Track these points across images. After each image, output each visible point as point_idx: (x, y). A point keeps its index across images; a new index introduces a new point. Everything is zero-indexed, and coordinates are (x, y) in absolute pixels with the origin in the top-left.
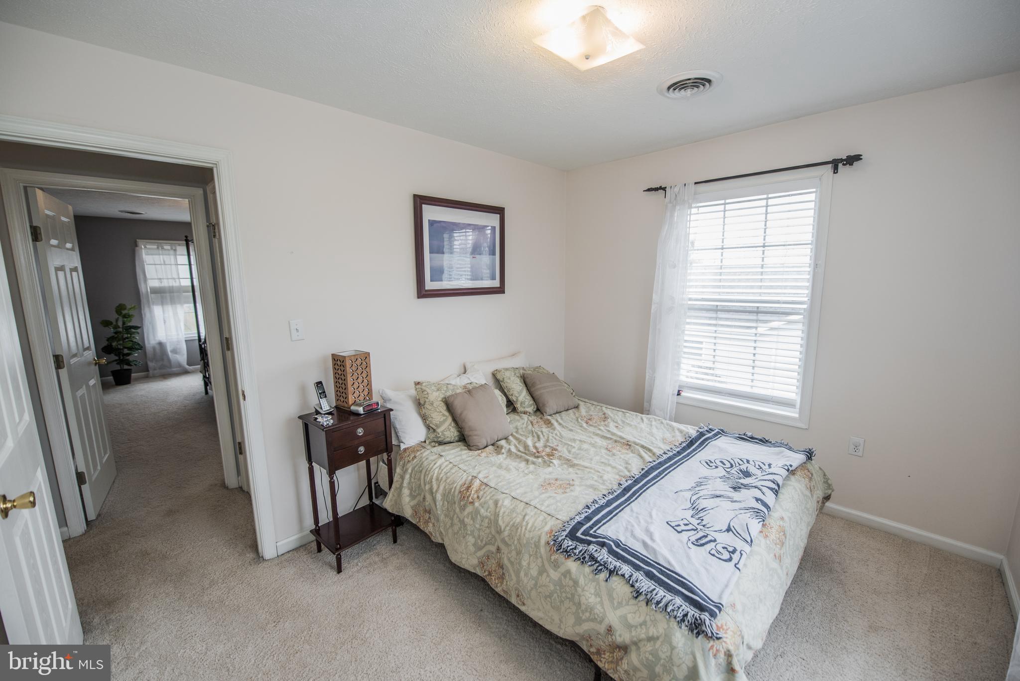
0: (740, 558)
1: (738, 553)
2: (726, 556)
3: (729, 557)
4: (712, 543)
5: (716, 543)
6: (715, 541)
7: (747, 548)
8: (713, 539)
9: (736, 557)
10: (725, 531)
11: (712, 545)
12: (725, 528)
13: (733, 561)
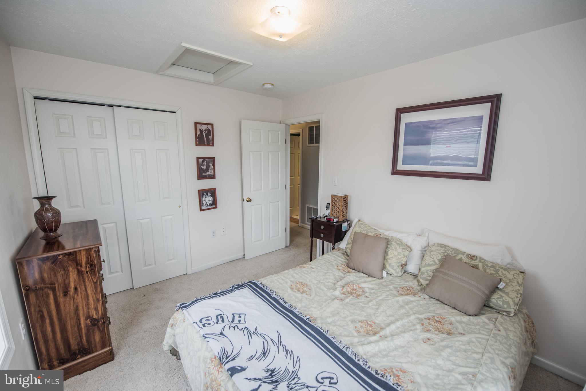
0: (198, 326)
1: (202, 326)
2: (204, 321)
3: (202, 322)
4: (216, 321)
5: (215, 323)
6: (217, 323)
7: (202, 332)
8: (219, 323)
9: (201, 325)
10: (222, 331)
11: (215, 321)
12: (224, 332)
13: (199, 323)
